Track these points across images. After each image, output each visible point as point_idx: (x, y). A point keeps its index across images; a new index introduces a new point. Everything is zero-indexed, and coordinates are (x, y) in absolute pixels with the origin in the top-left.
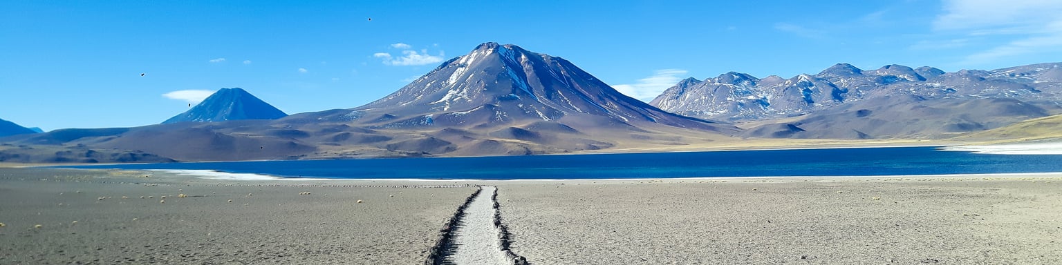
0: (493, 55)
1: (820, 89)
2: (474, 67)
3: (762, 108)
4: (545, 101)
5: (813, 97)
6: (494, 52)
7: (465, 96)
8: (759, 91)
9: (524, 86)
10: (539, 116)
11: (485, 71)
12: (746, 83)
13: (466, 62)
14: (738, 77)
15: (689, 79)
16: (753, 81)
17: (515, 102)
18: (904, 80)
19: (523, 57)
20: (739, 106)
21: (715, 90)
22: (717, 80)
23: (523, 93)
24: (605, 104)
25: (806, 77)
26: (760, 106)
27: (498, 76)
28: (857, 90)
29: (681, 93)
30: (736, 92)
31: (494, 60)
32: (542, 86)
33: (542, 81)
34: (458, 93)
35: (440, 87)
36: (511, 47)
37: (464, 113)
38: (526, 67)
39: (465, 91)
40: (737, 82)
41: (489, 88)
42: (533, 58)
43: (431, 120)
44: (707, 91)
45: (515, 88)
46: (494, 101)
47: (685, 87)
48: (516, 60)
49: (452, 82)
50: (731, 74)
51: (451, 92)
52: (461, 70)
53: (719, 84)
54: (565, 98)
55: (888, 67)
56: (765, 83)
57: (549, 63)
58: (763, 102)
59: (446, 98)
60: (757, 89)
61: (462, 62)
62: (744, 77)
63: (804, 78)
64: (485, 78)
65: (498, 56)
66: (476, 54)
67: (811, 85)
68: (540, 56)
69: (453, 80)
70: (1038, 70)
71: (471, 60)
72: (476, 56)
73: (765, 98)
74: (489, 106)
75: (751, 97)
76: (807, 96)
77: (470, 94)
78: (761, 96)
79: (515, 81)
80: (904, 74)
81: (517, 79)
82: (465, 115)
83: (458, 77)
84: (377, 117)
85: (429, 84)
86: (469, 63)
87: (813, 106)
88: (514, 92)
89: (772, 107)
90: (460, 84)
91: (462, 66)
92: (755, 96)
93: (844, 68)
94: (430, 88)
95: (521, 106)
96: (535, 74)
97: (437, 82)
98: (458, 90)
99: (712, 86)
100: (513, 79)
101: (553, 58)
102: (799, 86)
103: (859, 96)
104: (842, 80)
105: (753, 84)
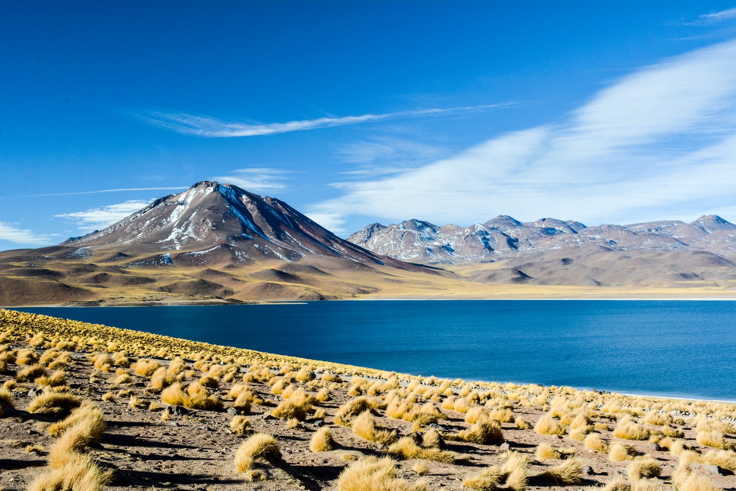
0: (215, 194)
1: (495, 237)
2: (195, 205)
3: (449, 254)
4: (277, 242)
5: (491, 244)
6: (215, 190)
7: (192, 235)
8: (440, 238)
9: (251, 226)
10: (279, 257)
11: (208, 209)
12: (428, 229)
13: (185, 200)
14: (420, 224)
15: (374, 225)
16: (434, 228)
17: (249, 242)
18: (561, 232)
19: (244, 197)
20: (428, 252)
21: (402, 236)
22: (401, 226)
23: (253, 233)
24: (332, 245)
25: (481, 227)
26: (446, 252)
27: (224, 215)
28: (527, 239)
29: (369, 237)
30: (422, 239)
31: (216, 199)
32: (269, 226)
33: (267, 221)
34: (184, 231)
35: (161, 225)
36: (231, 186)
37: (202, 252)
38: (249, 206)
39: (190, 229)
40: (420, 229)
41: (217, 227)
42: (254, 198)
43: (170, 260)
44: (394, 236)
45: (245, 228)
46: (228, 240)
47: (372, 232)
48: (238, 199)
49: (173, 220)
50: (414, 221)
51: (176, 230)
52: (180, 208)
53: (404, 230)
54: (295, 239)
55: (544, 220)
56: (446, 230)
57: (270, 203)
58: (447, 248)
59: (172, 236)
60: (439, 236)
61: (181, 199)
62: (425, 224)
63: (480, 228)
64: (210, 216)
65: (220, 195)
66: (195, 192)
67: (487, 234)
68: (259, 196)
69: (174, 218)
70: (663, 226)
71: (190, 197)
72: (195, 194)
73: (449, 245)
74: (226, 246)
75: (436, 243)
76: (486, 244)
77: (197, 232)
78: (445, 243)
79: (242, 221)
80: (559, 227)
81: (243, 218)
82: (204, 255)
83: (179, 215)
84: (111, 255)
85: (148, 222)
86: (189, 200)
87: (494, 253)
88: (244, 231)
89: (457, 253)
90: (184, 221)
91: (182, 204)
92: (440, 242)
93: (506, 219)
94: (149, 225)
95: (257, 246)
96: (260, 215)
97: (157, 219)
98: (183, 229)
99: (398, 232)
100: (240, 219)
101: (272, 200)
102: (477, 234)
103: (531, 245)
104: (509, 231)
105: (434, 231)
